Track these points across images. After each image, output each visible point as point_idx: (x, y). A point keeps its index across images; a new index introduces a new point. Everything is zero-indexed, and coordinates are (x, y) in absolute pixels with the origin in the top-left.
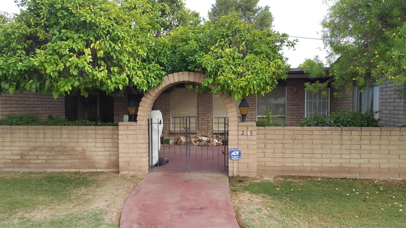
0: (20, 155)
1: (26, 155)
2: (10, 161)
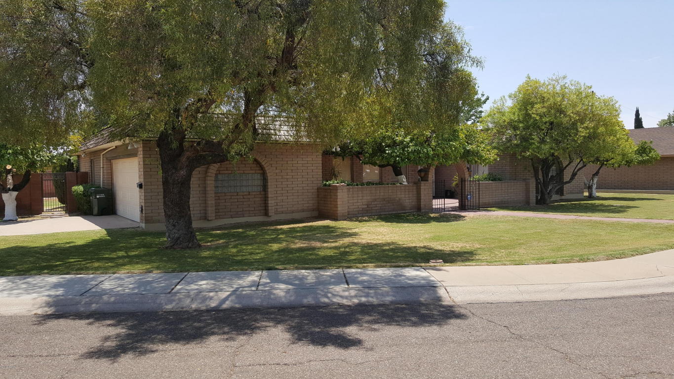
0: (367, 205)
1: (370, 205)
2: (361, 209)
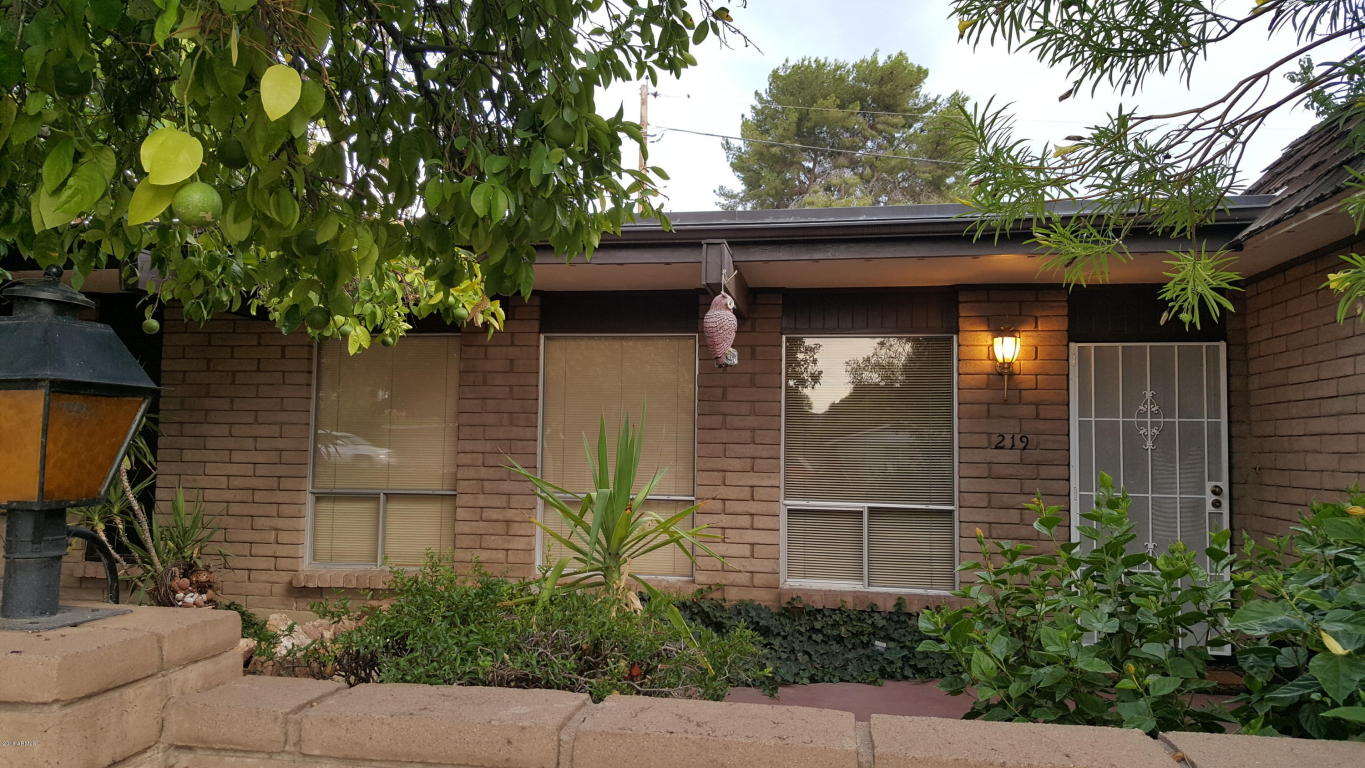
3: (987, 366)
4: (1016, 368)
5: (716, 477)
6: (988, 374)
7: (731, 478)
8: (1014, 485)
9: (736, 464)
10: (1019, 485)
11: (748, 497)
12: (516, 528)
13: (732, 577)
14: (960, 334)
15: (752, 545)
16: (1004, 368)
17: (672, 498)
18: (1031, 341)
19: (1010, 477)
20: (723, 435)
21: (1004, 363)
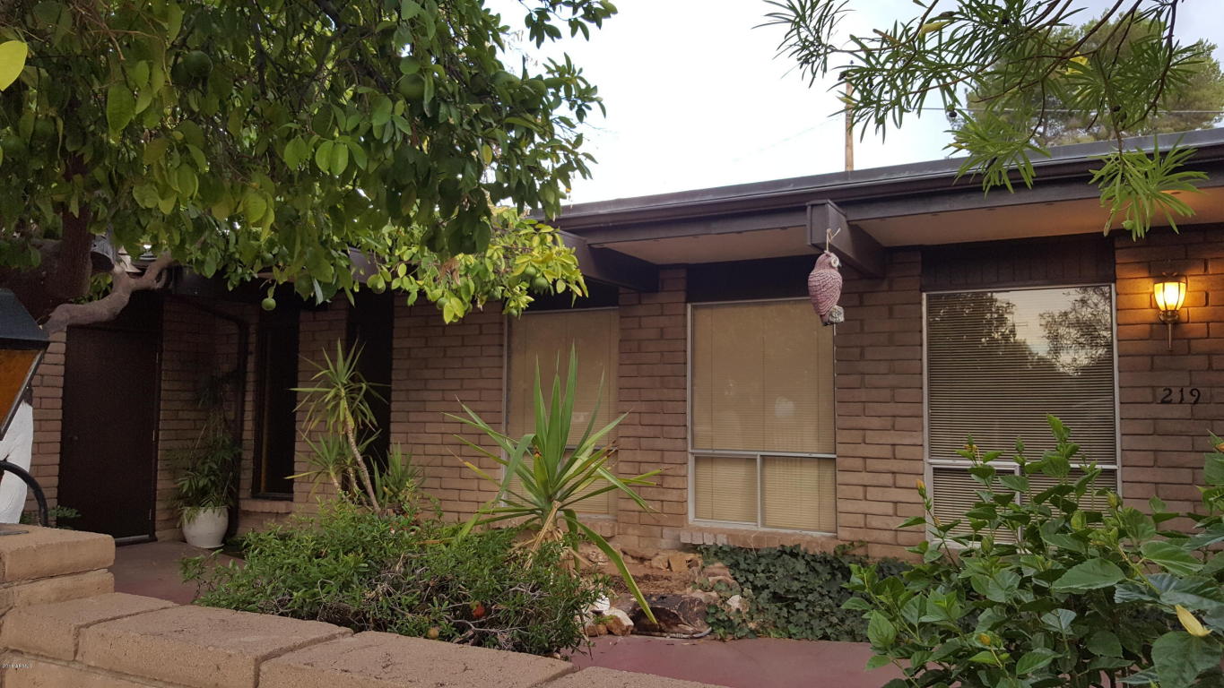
3: (1150, 315)
4: (1184, 316)
5: (856, 436)
6: (1151, 324)
7: (870, 436)
8: (1185, 442)
9: (876, 423)
10: (1191, 442)
11: (890, 455)
12: (669, 482)
13: (875, 535)
14: (1118, 282)
15: (895, 503)
16: (1167, 316)
17: (814, 455)
18: (1200, 286)
19: (1180, 434)
20: (863, 395)
21: (1167, 311)
